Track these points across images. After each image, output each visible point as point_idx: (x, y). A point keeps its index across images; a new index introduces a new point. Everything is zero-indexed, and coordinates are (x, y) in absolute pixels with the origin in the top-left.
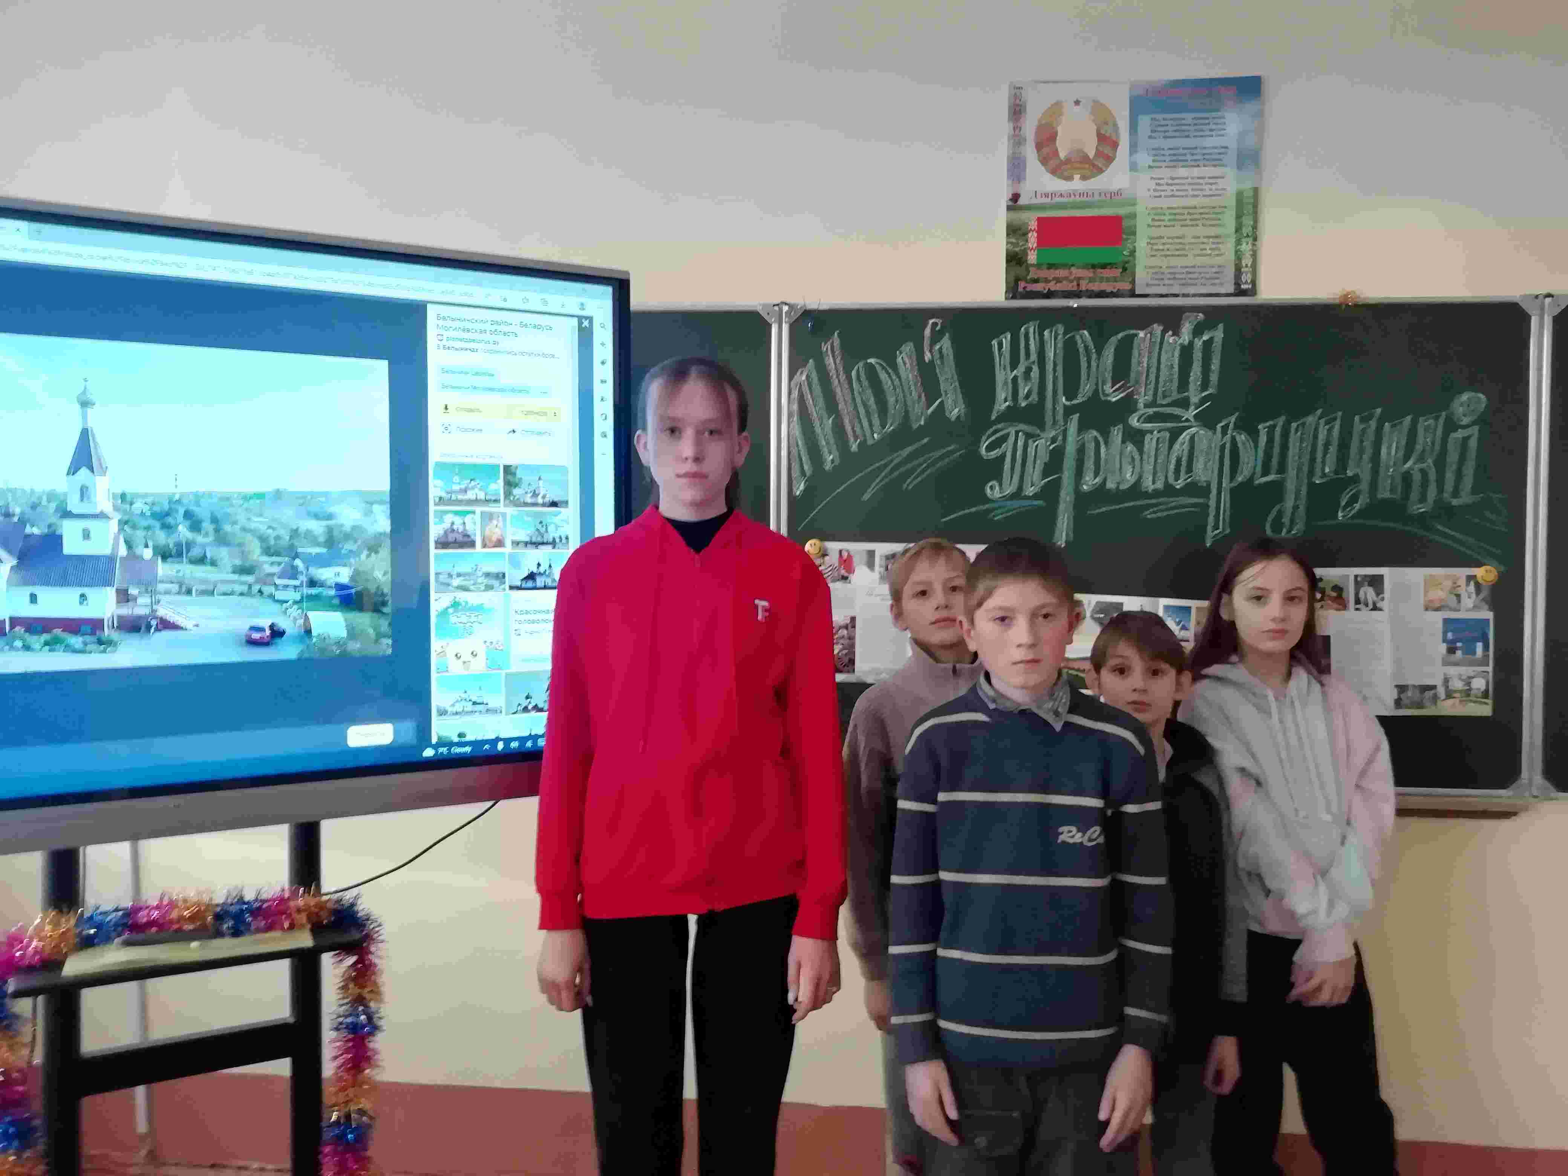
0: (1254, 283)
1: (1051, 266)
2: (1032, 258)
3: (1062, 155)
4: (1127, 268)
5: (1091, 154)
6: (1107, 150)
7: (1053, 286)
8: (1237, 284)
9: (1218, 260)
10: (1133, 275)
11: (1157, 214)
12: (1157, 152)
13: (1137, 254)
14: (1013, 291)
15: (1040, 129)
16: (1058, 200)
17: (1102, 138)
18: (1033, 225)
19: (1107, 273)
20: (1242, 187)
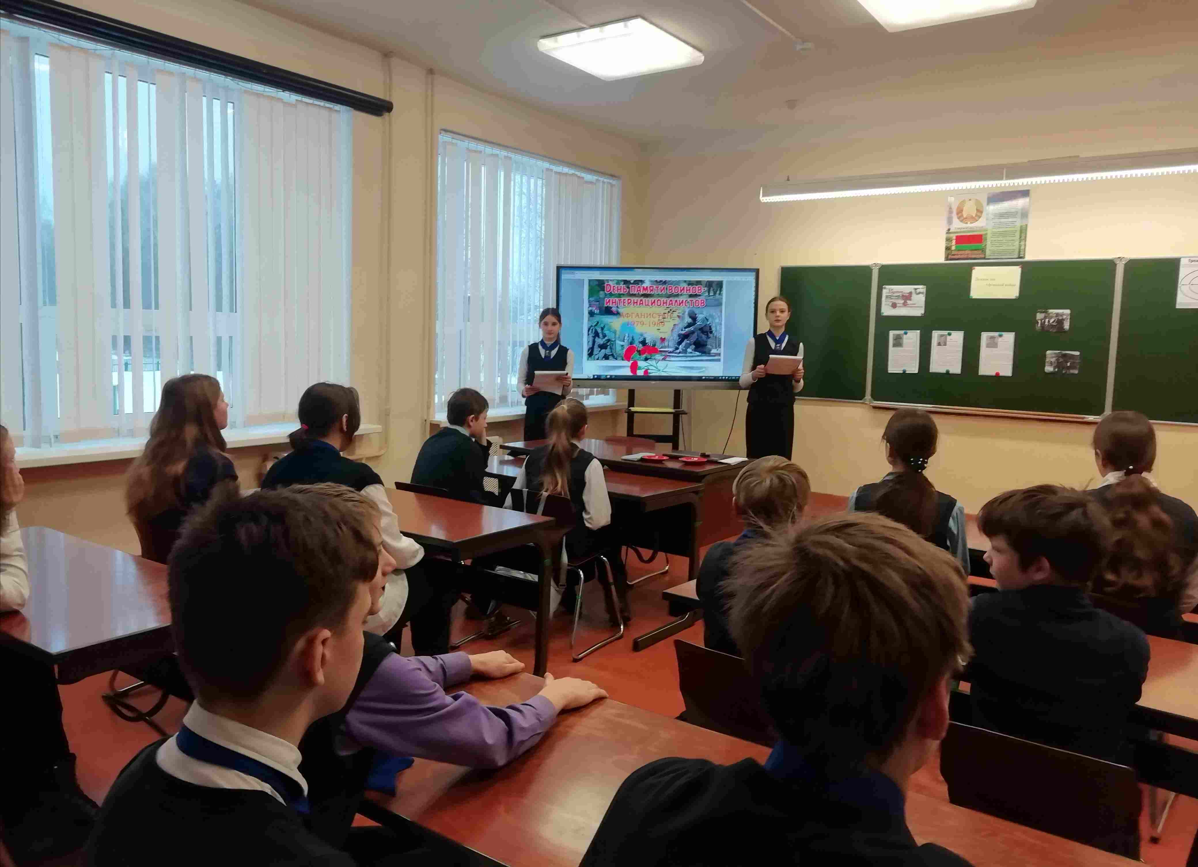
0: (1024, 254)
1: (959, 250)
2: (953, 248)
3: (965, 216)
4: (983, 250)
5: (974, 216)
6: (979, 214)
7: (959, 257)
8: (1019, 254)
9: (1014, 248)
10: (985, 252)
11: (994, 234)
13: (987, 246)
14: (947, 259)
15: (958, 208)
16: (962, 230)
17: (978, 210)
18: (954, 238)
19: (976, 252)
20: (1022, 224)
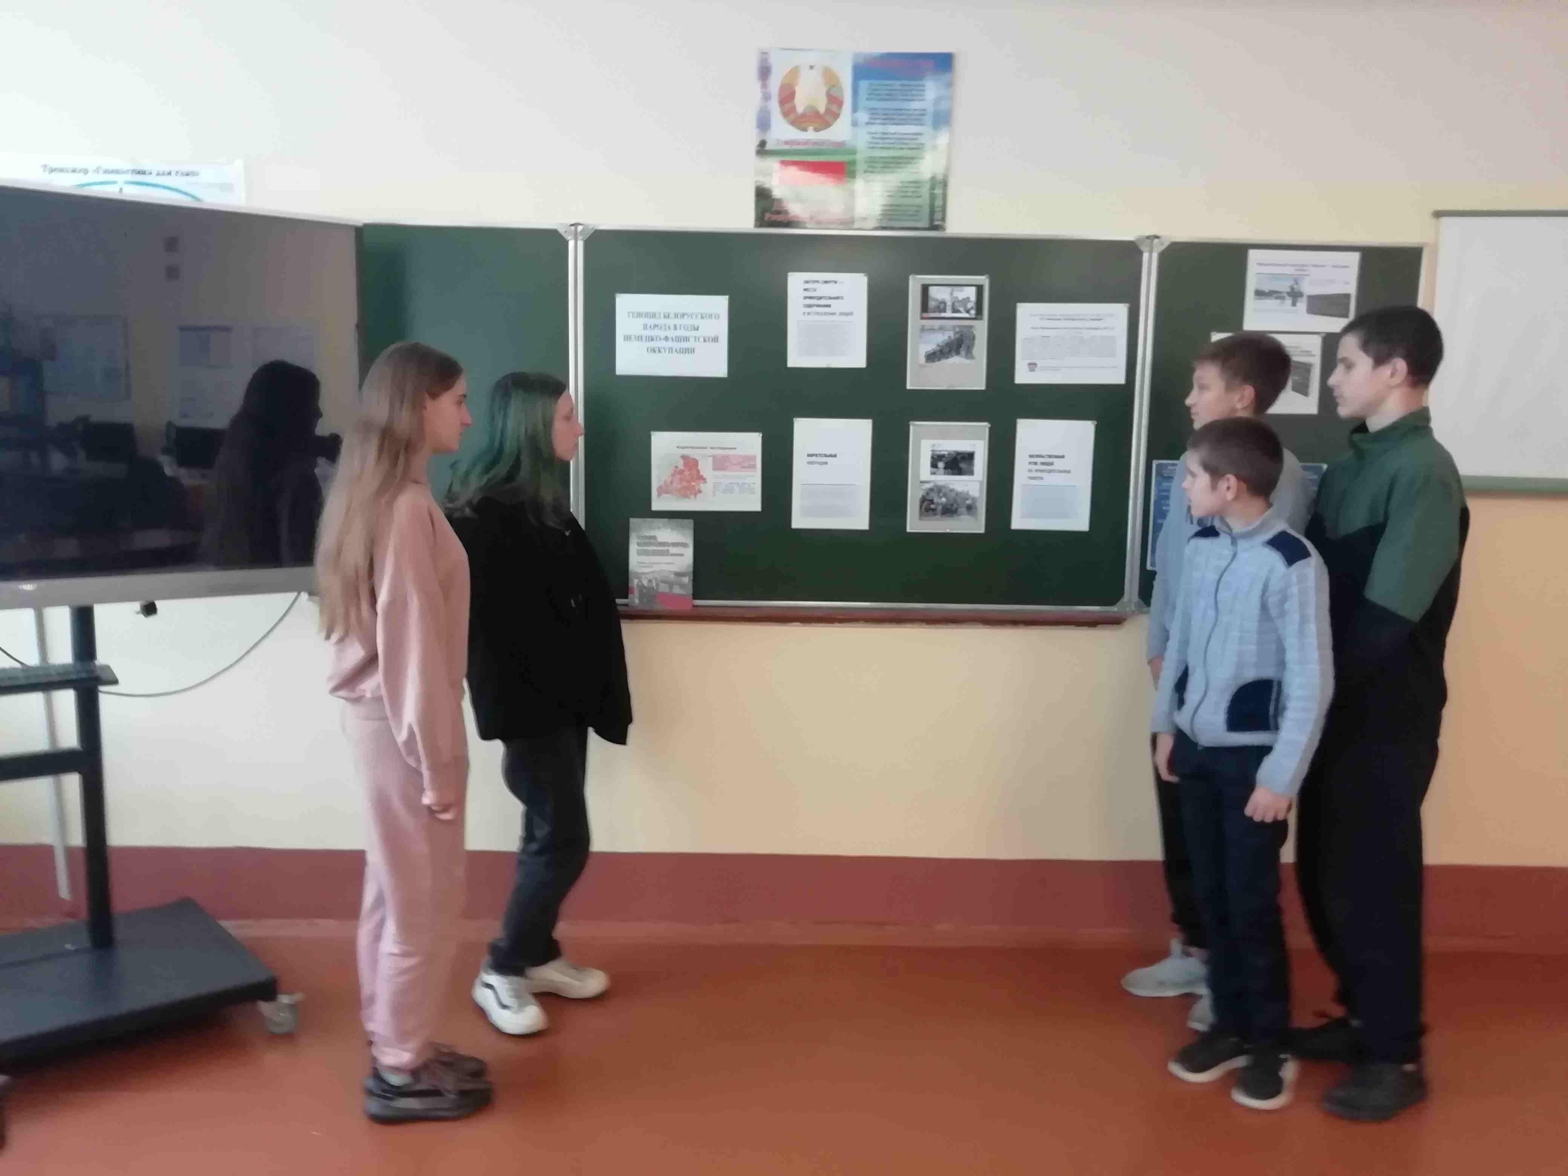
0: (943, 219)
2: (776, 194)
5: (822, 111)
6: (834, 108)
8: (932, 220)
9: (918, 201)
10: (853, 210)
11: (872, 162)
12: (873, 112)
13: (856, 194)
14: (761, 221)
15: (782, 88)
16: (797, 147)
17: (830, 98)
18: (776, 167)
